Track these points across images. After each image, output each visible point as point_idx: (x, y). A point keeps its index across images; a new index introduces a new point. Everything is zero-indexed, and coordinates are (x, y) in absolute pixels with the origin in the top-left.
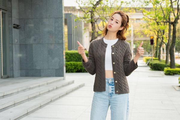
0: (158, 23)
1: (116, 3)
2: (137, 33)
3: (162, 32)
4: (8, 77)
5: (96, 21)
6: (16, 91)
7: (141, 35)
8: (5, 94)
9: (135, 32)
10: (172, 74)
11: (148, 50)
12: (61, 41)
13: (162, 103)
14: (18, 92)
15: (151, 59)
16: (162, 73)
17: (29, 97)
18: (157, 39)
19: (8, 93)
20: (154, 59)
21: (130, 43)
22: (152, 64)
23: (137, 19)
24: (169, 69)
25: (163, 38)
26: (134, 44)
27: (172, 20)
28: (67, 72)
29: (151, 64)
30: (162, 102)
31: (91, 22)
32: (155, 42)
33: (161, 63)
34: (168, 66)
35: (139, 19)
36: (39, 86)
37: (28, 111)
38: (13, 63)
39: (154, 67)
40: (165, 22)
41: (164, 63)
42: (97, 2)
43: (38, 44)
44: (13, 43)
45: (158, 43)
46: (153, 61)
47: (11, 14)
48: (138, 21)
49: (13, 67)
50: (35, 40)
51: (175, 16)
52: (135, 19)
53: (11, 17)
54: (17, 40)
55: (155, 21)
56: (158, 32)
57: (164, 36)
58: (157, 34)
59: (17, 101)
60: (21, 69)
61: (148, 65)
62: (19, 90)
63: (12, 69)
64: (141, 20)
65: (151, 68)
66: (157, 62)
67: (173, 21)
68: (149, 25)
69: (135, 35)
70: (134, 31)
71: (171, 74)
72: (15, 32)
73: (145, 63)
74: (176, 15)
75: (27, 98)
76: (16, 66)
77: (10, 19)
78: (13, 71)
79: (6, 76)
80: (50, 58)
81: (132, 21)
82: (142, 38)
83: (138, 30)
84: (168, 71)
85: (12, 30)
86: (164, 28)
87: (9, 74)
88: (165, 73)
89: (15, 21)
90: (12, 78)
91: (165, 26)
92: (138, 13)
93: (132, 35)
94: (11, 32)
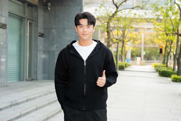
0: (167, 34)
1: (129, 15)
2: (147, 41)
3: (170, 42)
4: (32, 80)
5: (111, 31)
6: (38, 95)
7: (151, 43)
8: (29, 99)
9: (146, 40)
10: (179, 81)
11: (156, 56)
13: (170, 112)
14: (40, 96)
15: (160, 66)
16: (170, 79)
17: (50, 102)
18: (166, 48)
19: (32, 97)
20: (162, 66)
21: (141, 49)
22: (161, 71)
24: (176, 76)
25: (171, 47)
26: (144, 50)
29: (159, 71)
30: (170, 110)
31: (108, 32)
32: (163, 50)
33: (168, 70)
34: (175, 74)
35: (149, 29)
37: (49, 116)
38: (37, 67)
39: (162, 74)
40: (173, 34)
41: (171, 71)
42: (113, 14)
44: (38, 49)
45: (166, 51)
46: (161, 67)
47: (37, 24)
48: (148, 30)
49: (37, 71)
52: (146, 29)
53: (37, 26)
54: (41, 46)
55: (164, 33)
56: (167, 41)
57: (172, 45)
58: (165, 44)
59: (39, 106)
60: (44, 73)
61: (157, 71)
62: (42, 94)
63: (36, 73)
64: (152, 30)
65: (159, 74)
66: (165, 69)
68: (159, 35)
69: (145, 43)
70: (144, 39)
71: (177, 81)
72: (40, 40)
73: (153, 68)
75: (48, 102)
76: (40, 70)
77: (36, 28)
78: (37, 74)
79: (30, 79)
81: (143, 30)
82: (151, 45)
83: (148, 38)
84: (175, 78)
85: (37, 38)
86: (172, 39)
87: (33, 76)
88: (172, 80)
89: (41, 30)
90: (36, 81)
91: (174, 37)
92: (148, 23)
93: (143, 42)
94: (36, 40)
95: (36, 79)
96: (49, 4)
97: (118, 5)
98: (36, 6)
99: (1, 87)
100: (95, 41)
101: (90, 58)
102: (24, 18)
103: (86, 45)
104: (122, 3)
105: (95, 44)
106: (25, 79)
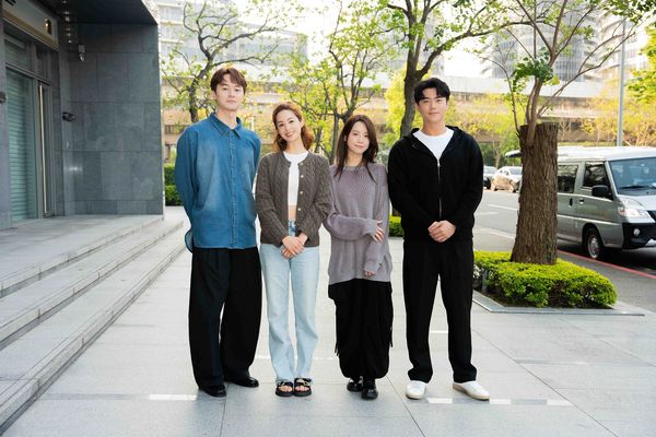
4: (53, 216)
12: (156, 147)
23: (259, 104)
27: (342, 108)
28: (168, 204)
36: (133, 232)
38: (62, 188)
42: (201, 72)
43: (112, 151)
44: (63, 148)
47: (59, 93)
49: (63, 195)
50: (105, 144)
51: (347, 104)
53: (59, 97)
54: (69, 142)
60: (76, 200)
63: (61, 200)
67: (344, 111)
72: (66, 126)
74: (349, 99)
76: (69, 194)
77: (56, 101)
78: (63, 202)
79: (51, 213)
80: (136, 179)
85: (60, 123)
87: (55, 209)
89: (65, 107)
94: (58, 128)
95: (63, 214)
96: (82, 49)
97: (211, 53)
98: (53, 52)
99: (2, 230)
100: (450, 127)
101: (446, 153)
102: (32, 78)
103: (437, 134)
104: (220, 47)
105: (450, 134)
106: (40, 214)
